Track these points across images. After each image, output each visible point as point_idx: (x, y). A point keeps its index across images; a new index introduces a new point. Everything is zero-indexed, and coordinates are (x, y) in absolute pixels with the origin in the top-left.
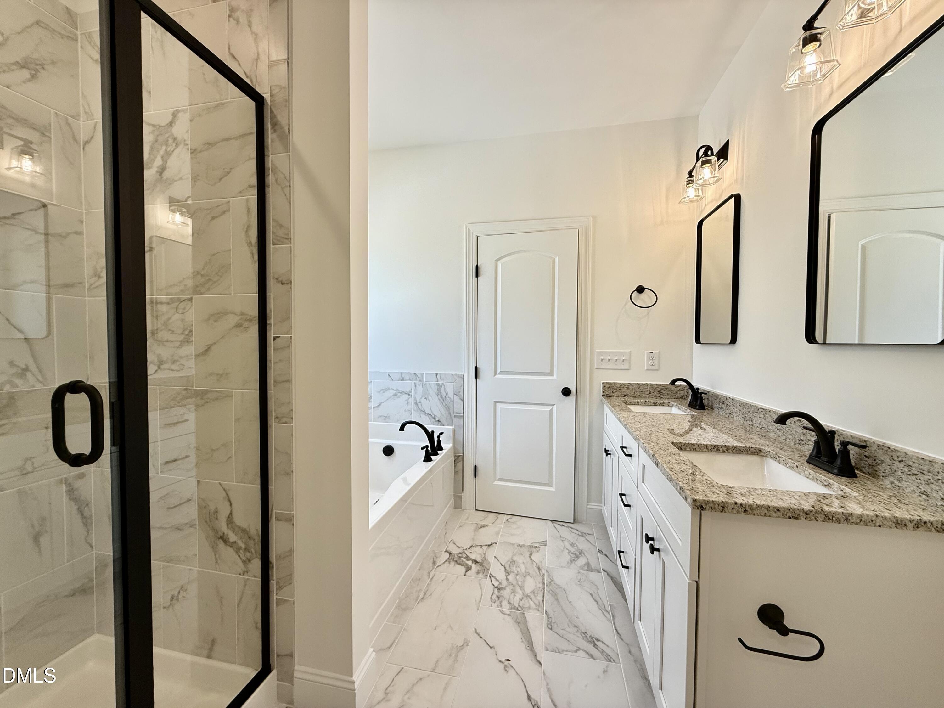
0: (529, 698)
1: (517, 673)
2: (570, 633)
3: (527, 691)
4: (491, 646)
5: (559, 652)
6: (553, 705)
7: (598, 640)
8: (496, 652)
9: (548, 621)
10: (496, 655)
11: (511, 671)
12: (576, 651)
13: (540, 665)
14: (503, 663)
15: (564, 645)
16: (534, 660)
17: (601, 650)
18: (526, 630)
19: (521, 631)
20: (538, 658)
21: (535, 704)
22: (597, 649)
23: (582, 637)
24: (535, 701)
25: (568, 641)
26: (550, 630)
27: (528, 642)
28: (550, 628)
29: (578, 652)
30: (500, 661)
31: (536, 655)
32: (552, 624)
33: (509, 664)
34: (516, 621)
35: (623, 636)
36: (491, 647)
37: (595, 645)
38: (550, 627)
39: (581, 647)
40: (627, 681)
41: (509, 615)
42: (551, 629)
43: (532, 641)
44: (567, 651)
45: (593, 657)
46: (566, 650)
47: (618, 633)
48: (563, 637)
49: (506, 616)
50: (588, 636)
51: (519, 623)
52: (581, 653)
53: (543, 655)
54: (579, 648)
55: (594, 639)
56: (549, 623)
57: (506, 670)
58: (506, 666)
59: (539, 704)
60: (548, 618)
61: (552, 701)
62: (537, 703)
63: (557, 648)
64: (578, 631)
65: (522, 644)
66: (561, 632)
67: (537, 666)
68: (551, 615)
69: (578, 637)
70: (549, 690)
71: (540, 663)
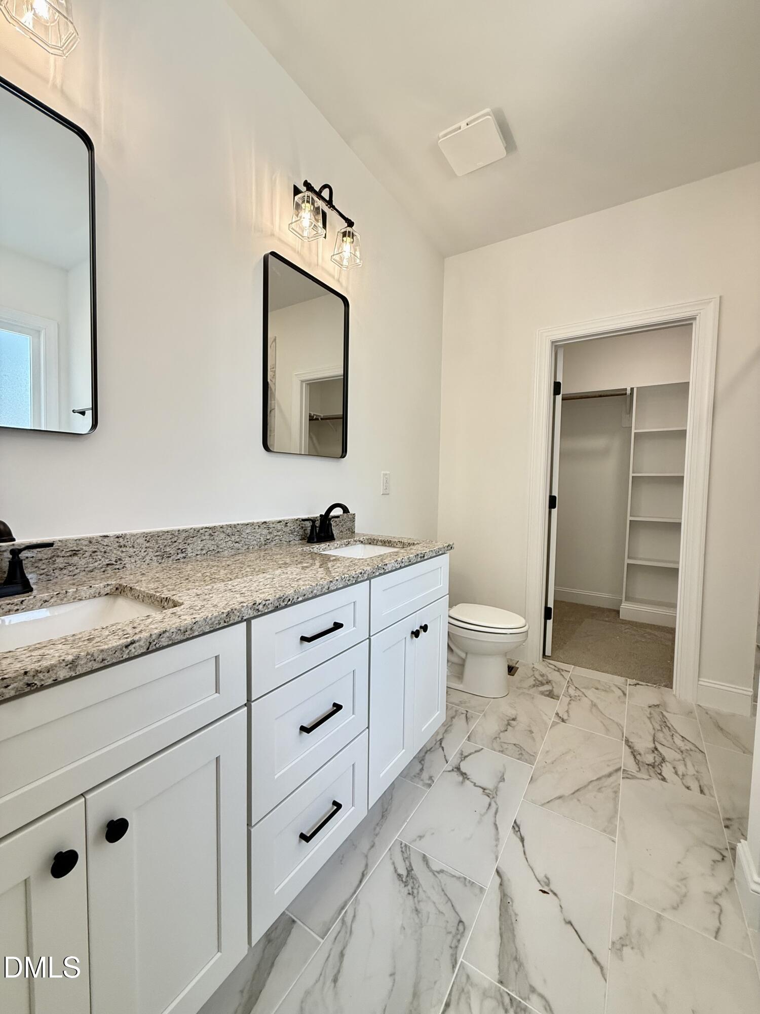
0: (522, 840)
1: (532, 870)
2: (434, 903)
3: (523, 846)
4: (569, 926)
5: (465, 879)
6: (498, 825)
7: (399, 876)
8: (561, 911)
9: (459, 941)
10: (561, 906)
11: (541, 876)
12: (442, 871)
13: (498, 869)
14: (552, 891)
15: (454, 888)
16: (505, 878)
17: (407, 862)
18: (504, 936)
19: (514, 936)
20: (498, 880)
21: (517, 832)
22: (410, 865)
23: (420, 890)
24: (516, 835)
25: (443, 891)
26: (464, 919)
27: (506, 911)
28: (461, 924)
29: (438, 869)
30: (555, 894)
31: (501, 884)
32: (454, 931)
33: (543, 887)
34: (521, 965)
35: (361, 868)
36: (570, 923)
37: (410, 870)
38: (461, 928)
39: (430, 874)
40: (405, 821)
41: (533, 990)
42: (461, 921)
43: (500, 910)
44: (454, 876)
45: (424, 857)
46: (455, 878)
47: (363, 875)
48: (449, 899)
49: (540, 988)
50: (409, 887)
51: (516, 959)
52: (435, 867)
53: (490, 882)
54: (434, 875)
55: (404, 879)
56: (459, 937)
57: (548, 879)
58: (548, 884)
59: (512, 831)
60: (457, 947)
61: (497, 829)
62: (514, 833)
63: (466, 886)
64: (419, 902)
65: (517, 912)
66: (446, 909)
67: (503, 869)
68: (447, 953)
69: (424, 891)
70: (497, 839)
71: (498, 872)
